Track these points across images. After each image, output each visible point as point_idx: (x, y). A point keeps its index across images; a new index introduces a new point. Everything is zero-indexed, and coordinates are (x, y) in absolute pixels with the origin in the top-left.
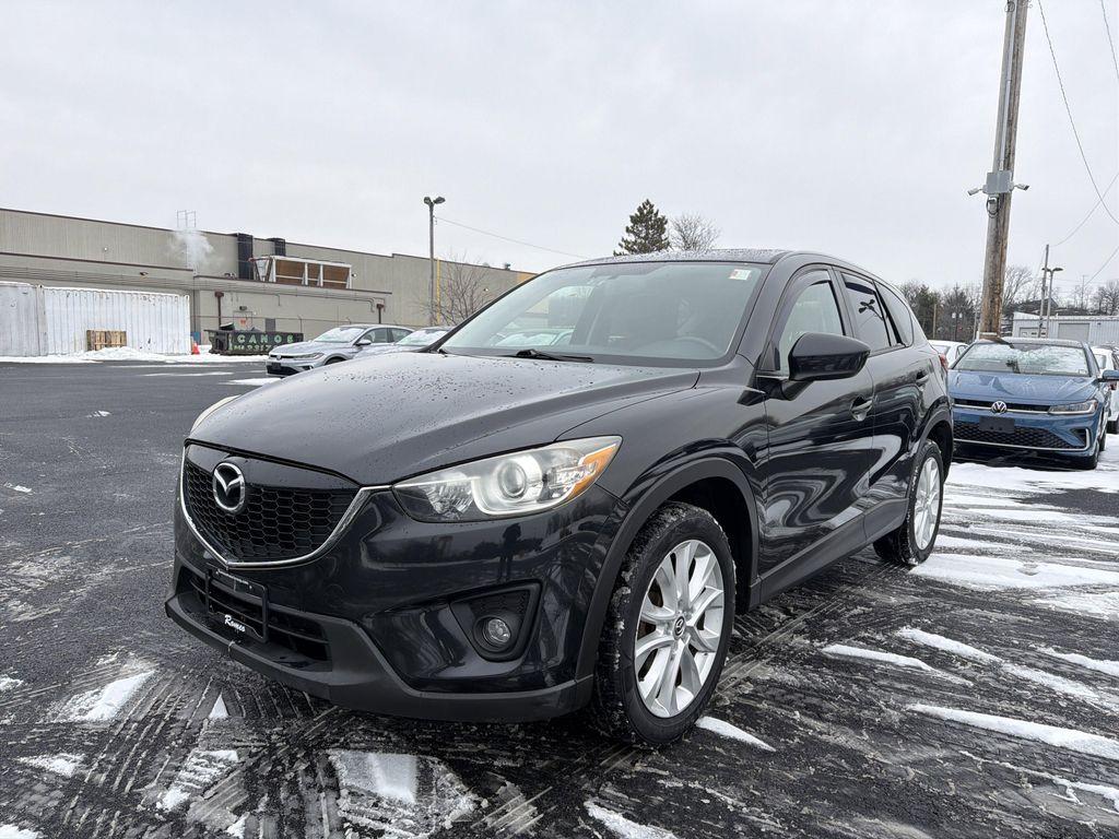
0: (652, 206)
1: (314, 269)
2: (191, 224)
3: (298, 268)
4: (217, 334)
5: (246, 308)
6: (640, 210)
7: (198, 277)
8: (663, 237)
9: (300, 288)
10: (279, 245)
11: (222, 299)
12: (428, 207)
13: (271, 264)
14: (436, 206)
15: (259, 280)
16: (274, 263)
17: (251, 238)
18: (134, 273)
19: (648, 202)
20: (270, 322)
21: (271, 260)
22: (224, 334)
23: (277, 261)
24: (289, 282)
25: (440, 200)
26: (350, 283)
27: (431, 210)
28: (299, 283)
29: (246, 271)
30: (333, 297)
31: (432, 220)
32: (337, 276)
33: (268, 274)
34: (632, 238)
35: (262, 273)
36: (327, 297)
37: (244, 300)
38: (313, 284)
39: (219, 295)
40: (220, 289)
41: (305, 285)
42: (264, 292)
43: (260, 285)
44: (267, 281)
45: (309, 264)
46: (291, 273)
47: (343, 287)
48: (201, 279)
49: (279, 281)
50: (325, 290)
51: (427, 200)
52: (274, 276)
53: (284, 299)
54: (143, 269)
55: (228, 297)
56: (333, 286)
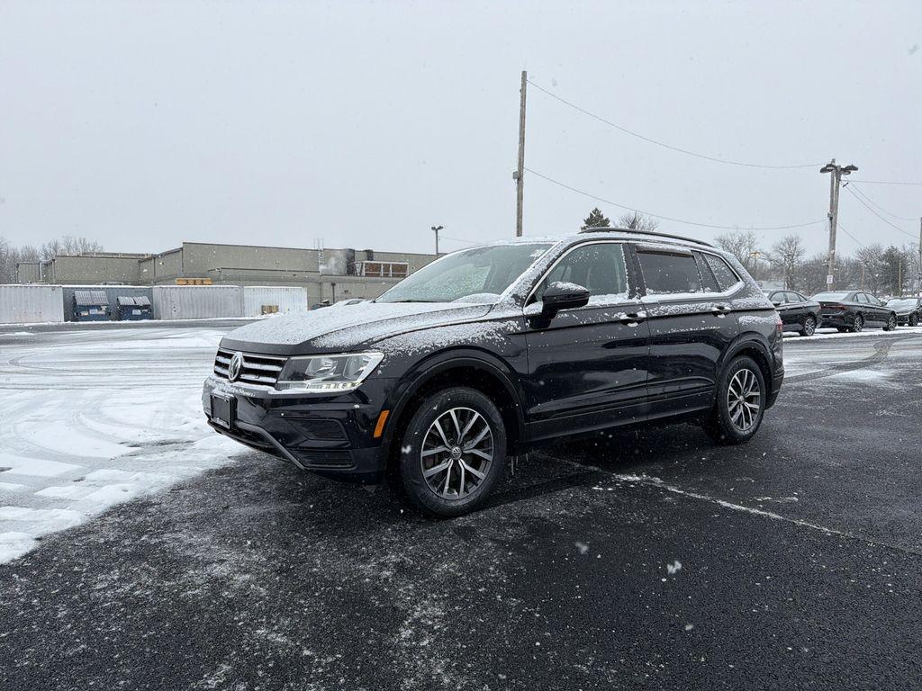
1: (387, 267)
2: (321, 245)
3: (377, 267)
5: (347, 291)
7: (323, 275)
9: (378, 278)
10: (369, 254)
11: (335, 287)
12: (434, 232)
13: (363, 266)
14: (438, 231)
15: (356, 275)
16: (365, 265)
17: (354, 251)
18: (290, 275)
21: (364, 263)
23: (367, 263)
24: (372, 275)
25: (440, 228)
26: (407, 274)
27: (436, 233)
28: (378, 275)
29: (351, 270)
32: (400, 270)
33: (361, 271)
35: (358, 270)
37: (347, 286)
38: (386, 275)
39: (333, 285)
40: (335, 281)
41: (381, 276)
42: (358, 282)
43: (356, 278)
44: (360, 276)
45: (384, 264)
46: (374, 270)
47: (403, 276)
48: (325, 276)
49: (366, 275)
50: (392, 279)
51: (433, 228)
52: (364, 273)
53: (369, 285)
54: (294, 273)
55: (338, 286)
56: (398, 276)
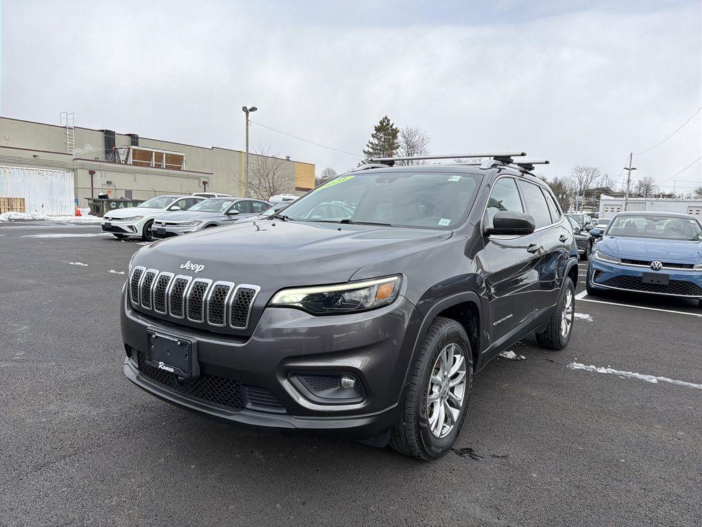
0: (388, 121)
1: (159, 157)
2: (71, 122)
3: (147, 155)
4: (95, 201)
5: (111, 182)
6: (381, 123)
7: (76, 159)
8: (396, 141)
9: (149, 169)
10: (134, 139)
11: (94, 175)
12: (245, 113)
13: (129, 152)
14: (250, 113)
15: (120, 163)
16: (131, 151)
17: (114, 133)
18: (29, 155)
19: (386, 118)
20: (129, 193)
21: (129, 149)
22: (100, 201)
23: (134, 150)
24: (142, 165)
25: (253, 109)
26: (184, 167)
27: (247, 116)
28: (148, 165)
29: (110, 156)
30: (173, 176)
31: (247, 123)
32: (175, 162)
33: (127, 159)
34: (376, 141)
35: (123, 158)
36: (168, 175)
37: (110, 176)
38: (158, 166)
39: (92, 173)
40: (91, 169)
41: (152, 167)
42: (124, 171)
43: (122, 166)
44: (126, 163)
45: (156, 152)
46: (143, 158)
47: (179, 169)
48: (79, 161)
49: (134, 164)
50: (166, 171)
51: (244, 109)
52: (131, 160)
53: (138, 176)
54: (36, 153)
55: (98, 174)
56: (172, 168)
